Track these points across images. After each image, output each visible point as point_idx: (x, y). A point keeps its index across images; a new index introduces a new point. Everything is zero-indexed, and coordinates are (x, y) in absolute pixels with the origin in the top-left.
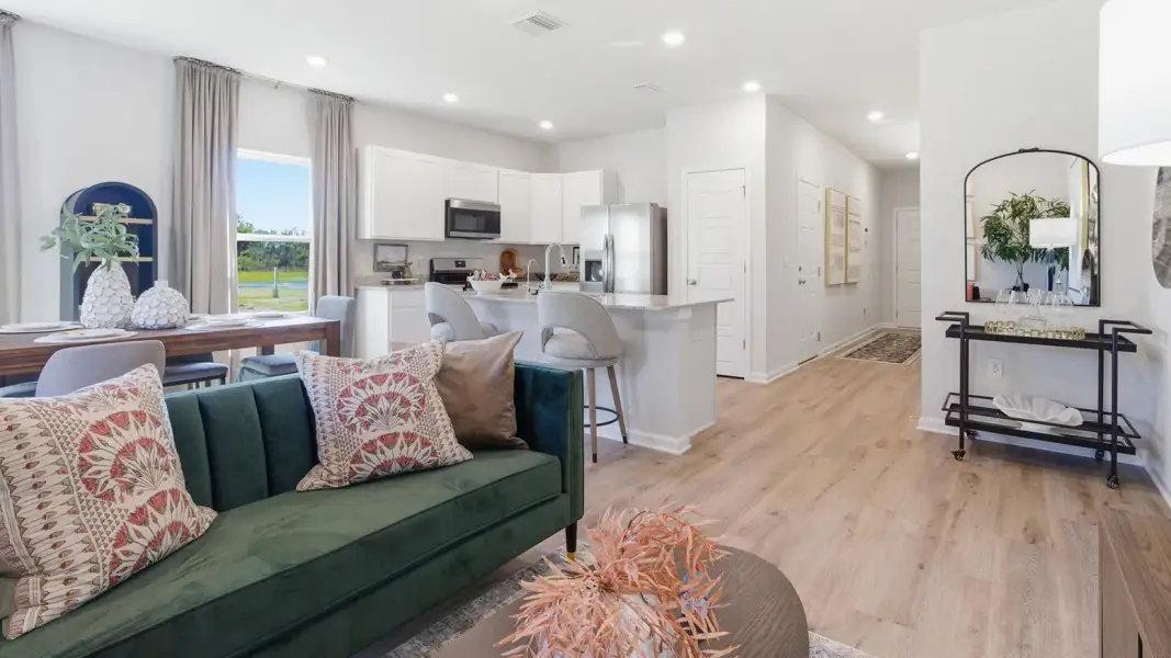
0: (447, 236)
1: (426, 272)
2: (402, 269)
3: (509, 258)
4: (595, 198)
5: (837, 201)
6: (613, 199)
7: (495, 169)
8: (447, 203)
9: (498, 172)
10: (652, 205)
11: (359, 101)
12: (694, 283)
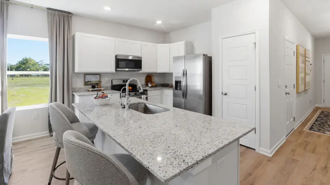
0: (116, 70)
1: (109, 85)
2: (97, 84)
3: (149, 78)
4: (182, 53)
5: (301, 51)
6: (190, 53)
7: (139, 42)
8: (116, 56)
9: (141, 43)
10: (204, 55)
11: (75, 15)
12: (226, 94)
